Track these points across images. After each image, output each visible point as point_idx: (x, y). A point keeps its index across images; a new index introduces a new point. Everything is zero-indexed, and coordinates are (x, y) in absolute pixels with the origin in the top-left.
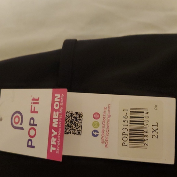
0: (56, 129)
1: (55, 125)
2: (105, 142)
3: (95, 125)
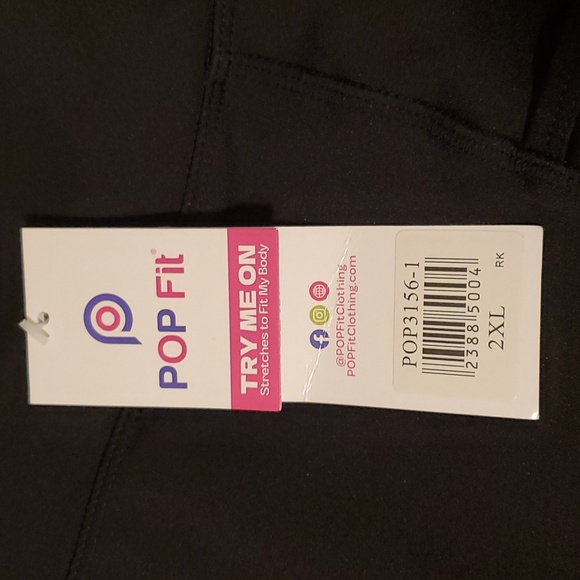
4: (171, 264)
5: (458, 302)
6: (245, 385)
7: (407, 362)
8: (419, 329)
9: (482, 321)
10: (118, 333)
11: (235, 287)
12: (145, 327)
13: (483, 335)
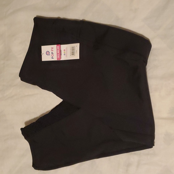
0: (58, 54)
1: (58, 53)
2: (67, 56)
3: (64, 52)
4: (52, 48)
5: (74, 50)
6: (58, 58)
7: (71, 55)
8: (71, 53)
9: (76, 51)
10: (49, 54)
11: (57, 50)
12: (50, 54)
13: (75, 52)
